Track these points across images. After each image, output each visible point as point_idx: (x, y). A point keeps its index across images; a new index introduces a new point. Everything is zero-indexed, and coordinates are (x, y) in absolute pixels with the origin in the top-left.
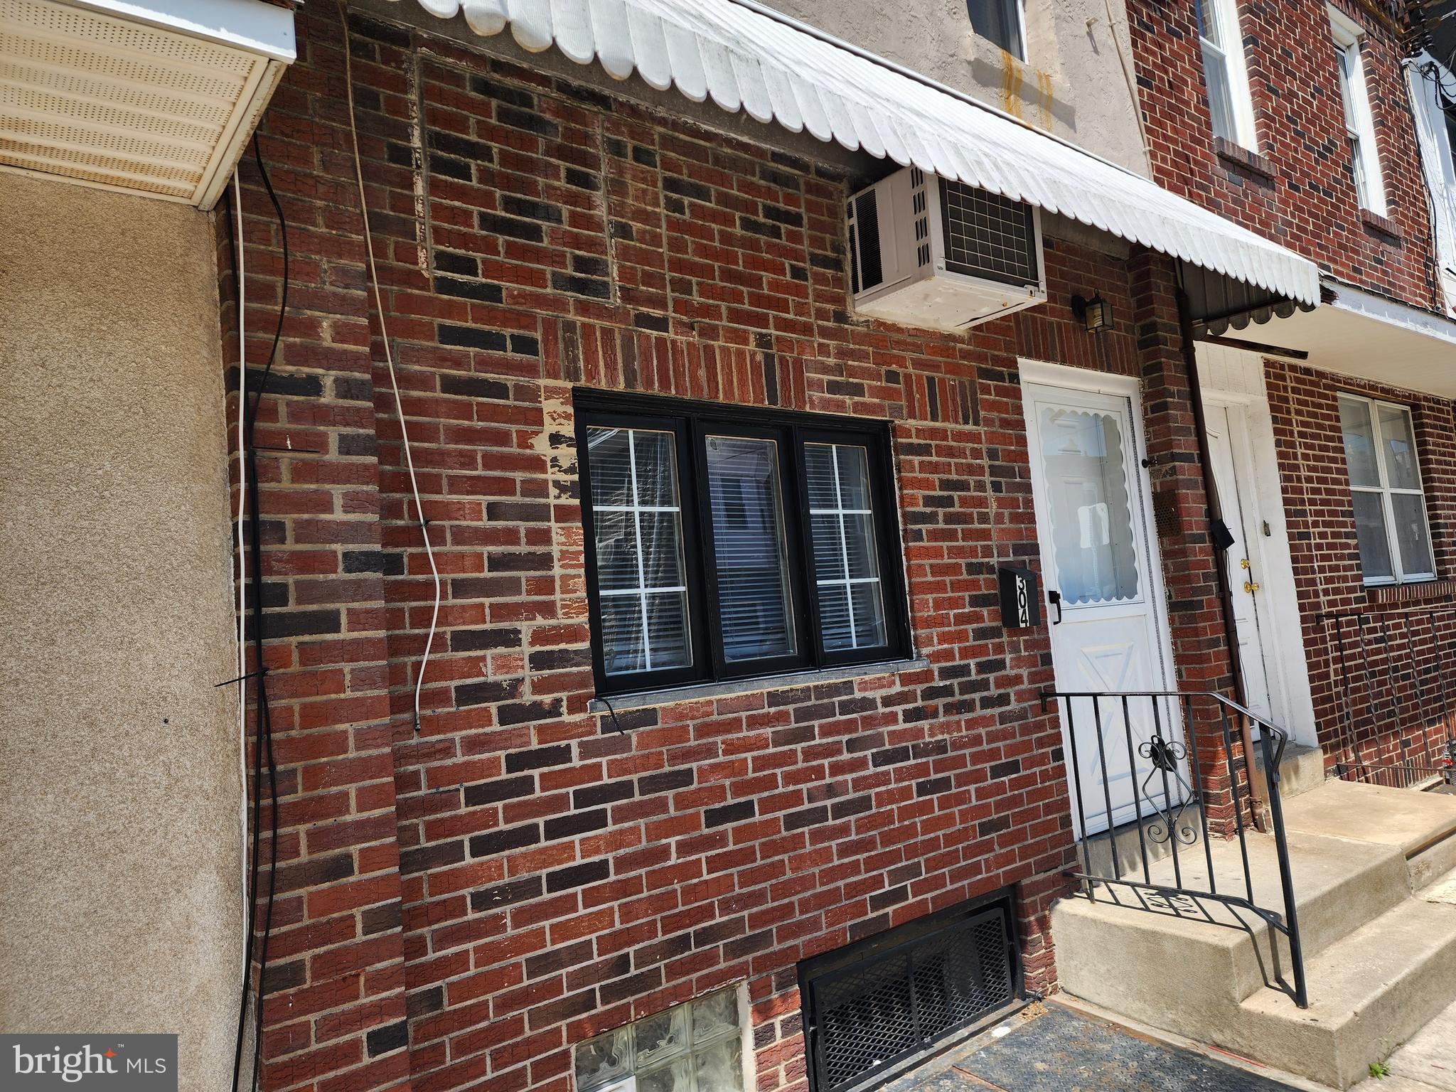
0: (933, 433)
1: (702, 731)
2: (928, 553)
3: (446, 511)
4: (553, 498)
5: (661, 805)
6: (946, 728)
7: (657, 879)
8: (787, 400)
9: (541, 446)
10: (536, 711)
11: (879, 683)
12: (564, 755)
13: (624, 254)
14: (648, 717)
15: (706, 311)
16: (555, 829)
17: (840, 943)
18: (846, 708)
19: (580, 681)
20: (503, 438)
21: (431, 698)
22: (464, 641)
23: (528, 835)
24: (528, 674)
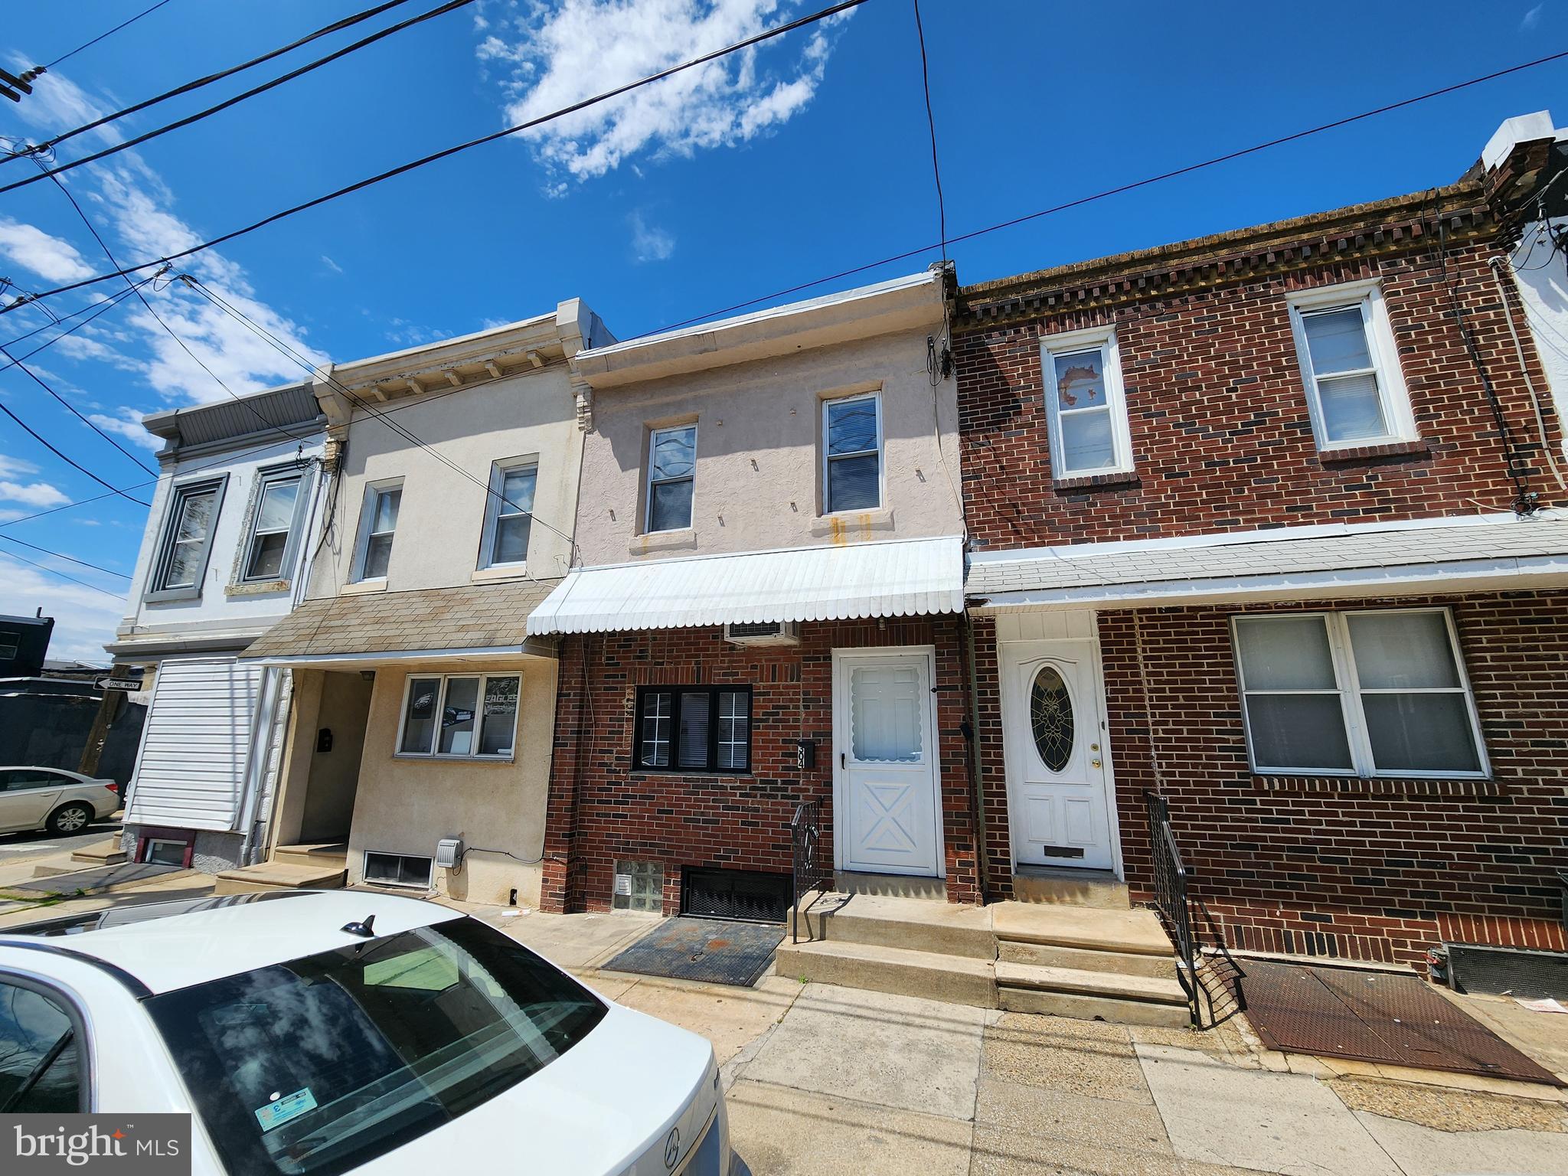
0: (772, 687)
1: (659, 785)
2: (761, 734)
3: (600, 719)
4: (626, 716)
5: (645, 804)
6: (759, 803)
7: (640, 824)
8: (704, 680)
9: (624, 702)
10: (615, 771)
11: (730, 781)
12: (620, 784)
13: (654, 645)
14: (644, 778)
15: (678, 657)
16: (616, 802)
17: (699, 865)
18: (713, 787)
19: (626, 765)
20: (615, 701)
21: (593, 764)
22: (601, 751)
23: (610, 802)
24: (615, 762)
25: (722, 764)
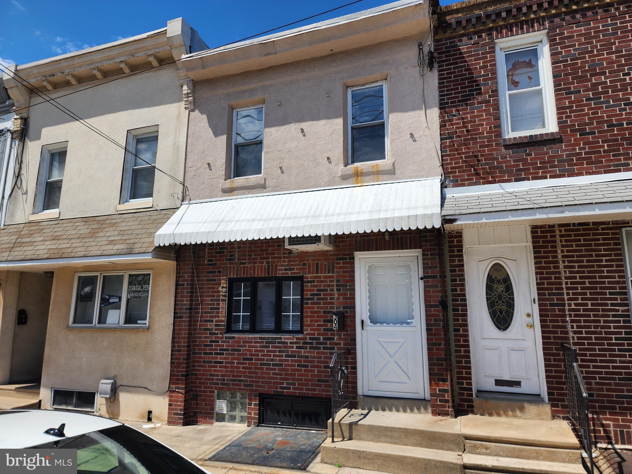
0: (316, 277)
1: (244, 342)
2: (309, 308)
3: (205, 300)
4: (221, 298)
5: (234, 354)
6: (308, 352)
7: (232, 367)
8: (272, 274)
9: (220, 289)
10: (215, 334)
11: (290, 339)
12: (218, 342)
13: (239, 252)
14: (234, 338)
15: (255, 259)
16: (216, 354)
17: (270, 393)
18: (279, 343)
19: (222, 330)
20: (214, 288)
21: (200, 329)
22: (206, 321)
23: (211, 354)
24: (214, 327)
25: (285, 328)
